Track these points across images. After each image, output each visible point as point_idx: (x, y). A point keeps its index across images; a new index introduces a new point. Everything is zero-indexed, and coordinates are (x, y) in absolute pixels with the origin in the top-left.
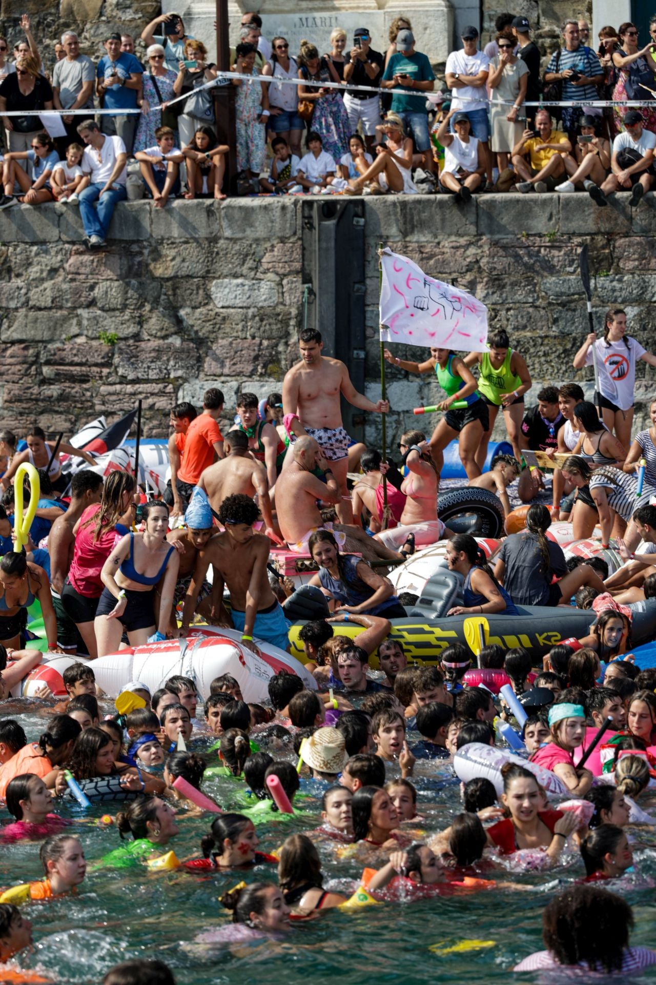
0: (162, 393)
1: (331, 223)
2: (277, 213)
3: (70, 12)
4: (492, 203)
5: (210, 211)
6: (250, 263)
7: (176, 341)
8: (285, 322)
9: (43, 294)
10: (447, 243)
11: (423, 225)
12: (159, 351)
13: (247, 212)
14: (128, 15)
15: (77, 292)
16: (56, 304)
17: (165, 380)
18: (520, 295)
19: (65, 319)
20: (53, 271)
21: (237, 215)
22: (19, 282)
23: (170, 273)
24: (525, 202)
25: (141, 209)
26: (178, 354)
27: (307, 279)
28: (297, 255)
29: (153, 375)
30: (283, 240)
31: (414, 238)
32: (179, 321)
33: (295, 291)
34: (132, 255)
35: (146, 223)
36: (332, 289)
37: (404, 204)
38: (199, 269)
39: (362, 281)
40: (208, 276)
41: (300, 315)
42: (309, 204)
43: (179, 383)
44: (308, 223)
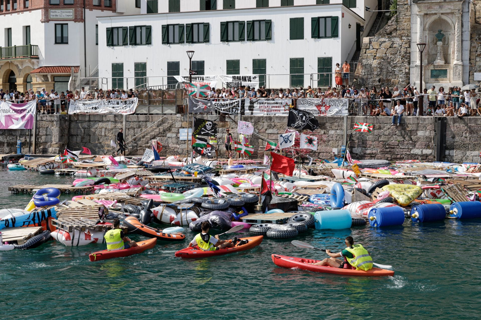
0: (408, 151)
1: (440, 121)
2: (430, 119)
3: (393, 82)
4: (470, 119)
5: (418, 118)
6: (425, 128)
7: (411, 142)
8: (431, 139)
9: (387, 133)
10: (461, 125)
11: (457, 122)
12: (407, 143)
13: (425, 119)
14: (404, 83)
15: (393, 132)
16: (389, 135)
17: (408, 149)
18: (475, 135)
19: (391, 137)
20: (389, 129)
21: (423, 119)
22: (382, 130)
23: (410, 129)
24: (476, 118)
25: (405, 118)
26: (411, 144)
27: (435, 131)
28: (433, 127)
29: (406, 148)
30: (431, 124)
31: (456, 124)
32: (411, 138)
33: (433, 134)
34: (403, 126)
35: (406, 120)
36: (440, 133)
37: (454, 118)
38: (415, 129)
39: (445, 131)
40: (417, 130)
41: (434, 137)
42: (436, 118)
43: (411, 149)
44: (436, 121)
